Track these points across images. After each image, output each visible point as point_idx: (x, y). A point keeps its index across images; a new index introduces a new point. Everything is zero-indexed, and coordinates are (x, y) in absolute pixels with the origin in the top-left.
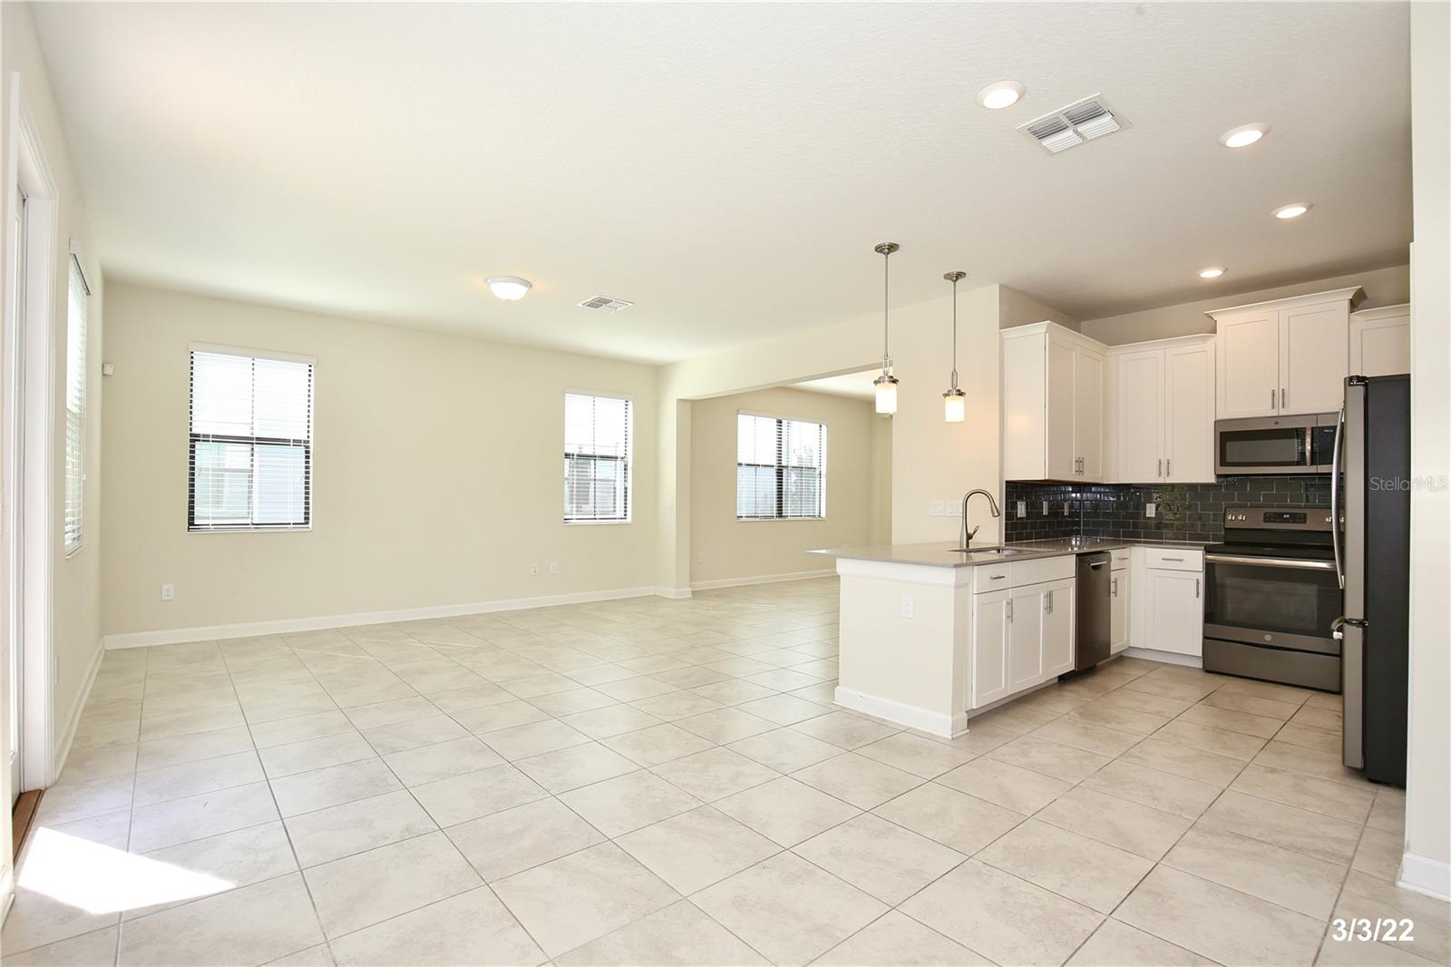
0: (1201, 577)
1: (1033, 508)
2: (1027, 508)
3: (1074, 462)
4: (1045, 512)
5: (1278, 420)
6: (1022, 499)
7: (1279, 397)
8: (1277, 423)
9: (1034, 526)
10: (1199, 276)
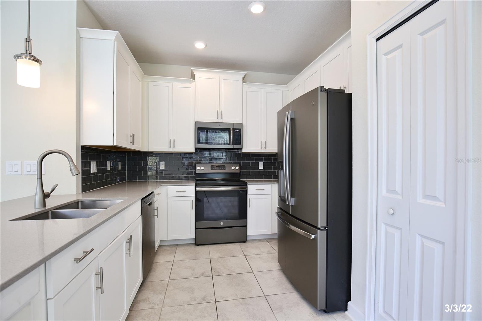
0: (194, 199)
1: (101, 166)
2: (97, 166)
3: (129, 136)
4: (109, 168)
5: (220, 124)
6: (94, 160)
7: (220, 114)
8: (220, 125)
9: (102, 178)
10: (194, 46)
